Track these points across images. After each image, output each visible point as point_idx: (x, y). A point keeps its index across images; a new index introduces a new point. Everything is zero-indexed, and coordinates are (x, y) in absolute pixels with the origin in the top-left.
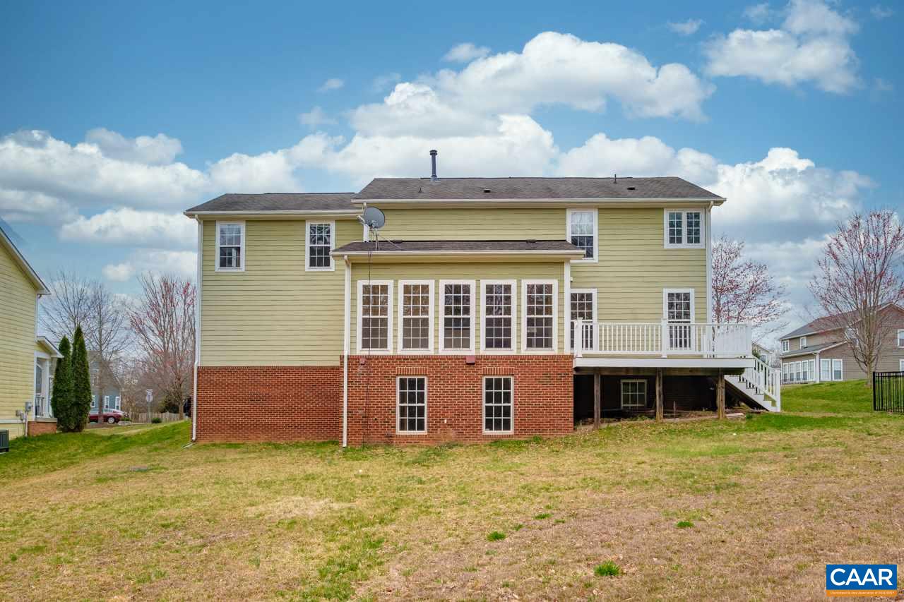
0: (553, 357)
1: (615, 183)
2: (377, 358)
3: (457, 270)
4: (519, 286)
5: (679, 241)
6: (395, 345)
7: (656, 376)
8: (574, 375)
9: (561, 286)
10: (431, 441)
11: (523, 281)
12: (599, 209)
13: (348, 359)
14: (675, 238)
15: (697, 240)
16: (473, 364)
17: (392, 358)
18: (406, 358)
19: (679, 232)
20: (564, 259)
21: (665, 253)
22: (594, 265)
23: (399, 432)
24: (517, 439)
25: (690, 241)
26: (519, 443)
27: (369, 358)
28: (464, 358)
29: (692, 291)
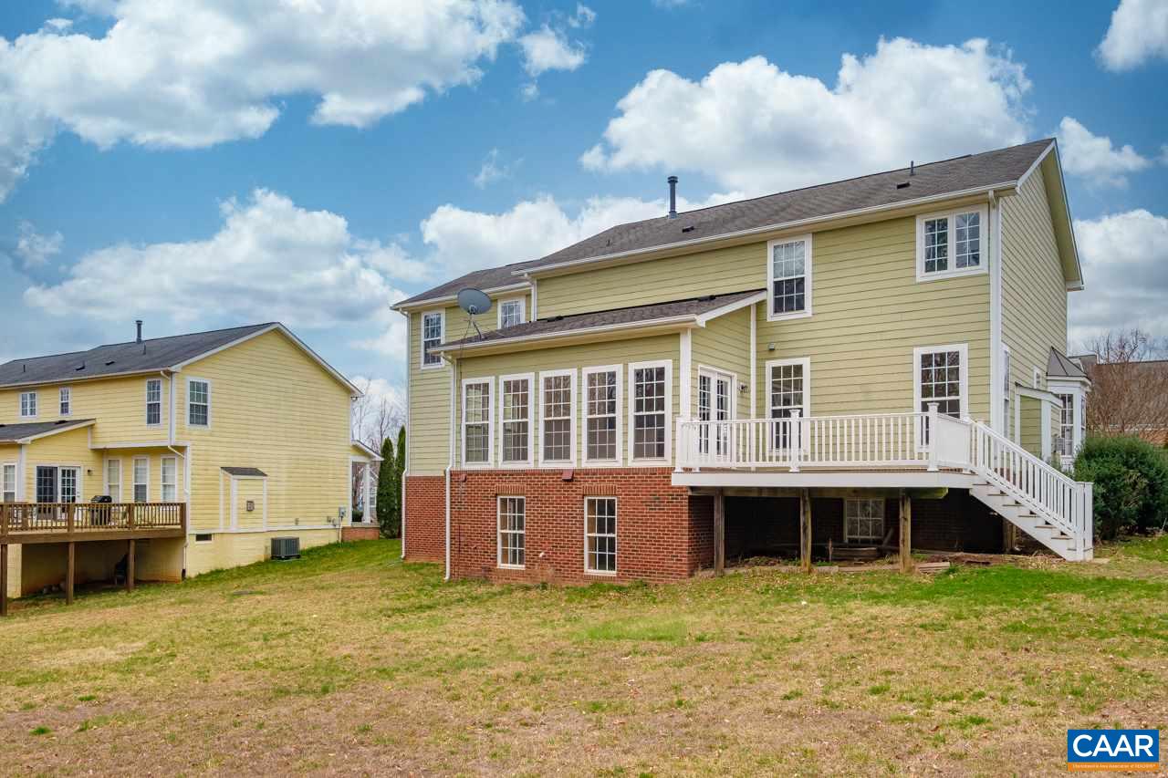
0: (663, 471)
1: (912, 174)
2: (477, 473)
3: (555, 357)
4: (625, 371)
5: (943, 265)
6: (496, 457)
7: (799, 499)
8: (690, 496)
9: (676, 369)
10: (528, 579)
11: (630, 364)
12: (815, 234)
13: (451, 475)
14: (936, 262)
15: (976, 259)
16: (571, 481)
17: (490, 473)
18: (504, 473)
19: (943, 251)
20: (681, 328)
21: (918, 289)
22: (806, 321)
23: (501, 565)
24: (621, 583)
25: (961, 263)
26: (620, 589)
27: (470, 473)
28: (561, 472)
29: (963, 349)
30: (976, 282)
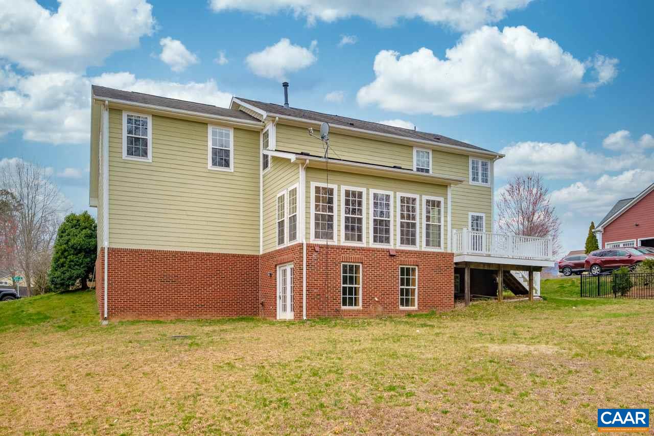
0: (442, 254)
4: (421, 200)
5: (477, 180)
6: (339, 238)
8: (455, 268)
9: (446, 203)
10: (366, 314)
11: (423, 196)
13: (306, 247)
14: (475, 178)
15: (487, 181)
16: (394, 256)
17: (337, 248)
18: (348, 248)
19: (477, 174)
21: (470, 187)
23: (343, 307)
24: (419, 313)
25: (483, 181)
28: (388, 251)
30: (486, 189)
